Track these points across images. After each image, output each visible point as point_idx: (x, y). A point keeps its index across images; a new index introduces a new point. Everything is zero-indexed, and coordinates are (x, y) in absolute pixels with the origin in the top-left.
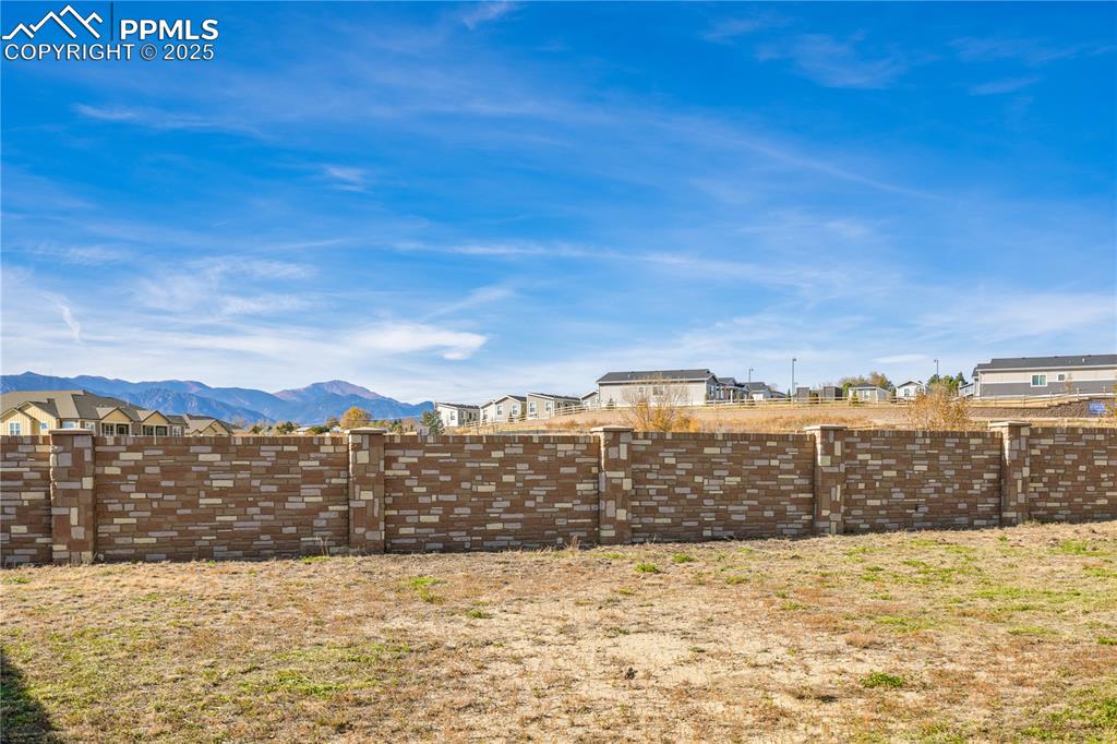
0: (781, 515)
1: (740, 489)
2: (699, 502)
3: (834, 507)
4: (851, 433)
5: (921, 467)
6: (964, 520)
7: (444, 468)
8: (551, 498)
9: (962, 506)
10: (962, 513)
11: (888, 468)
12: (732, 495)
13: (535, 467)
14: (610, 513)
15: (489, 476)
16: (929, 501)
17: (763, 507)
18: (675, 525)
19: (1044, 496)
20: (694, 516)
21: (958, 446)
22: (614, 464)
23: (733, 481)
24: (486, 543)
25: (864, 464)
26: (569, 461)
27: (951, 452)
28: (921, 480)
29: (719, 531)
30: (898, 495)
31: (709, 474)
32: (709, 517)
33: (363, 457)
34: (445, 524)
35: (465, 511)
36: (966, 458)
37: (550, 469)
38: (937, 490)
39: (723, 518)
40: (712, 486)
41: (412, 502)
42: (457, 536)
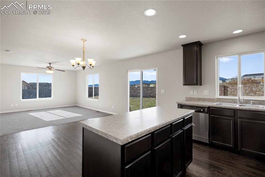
8: (134, 93)
12: (151, 93)
13: (132, 90)
14: (138, 94)
23: (151, 92)
26: (135, 89)
29: (149, 97)
31: (148, 91)
32: (148, 95)
37: (134, 90)
39: (150, 95)
40: (149, 92)
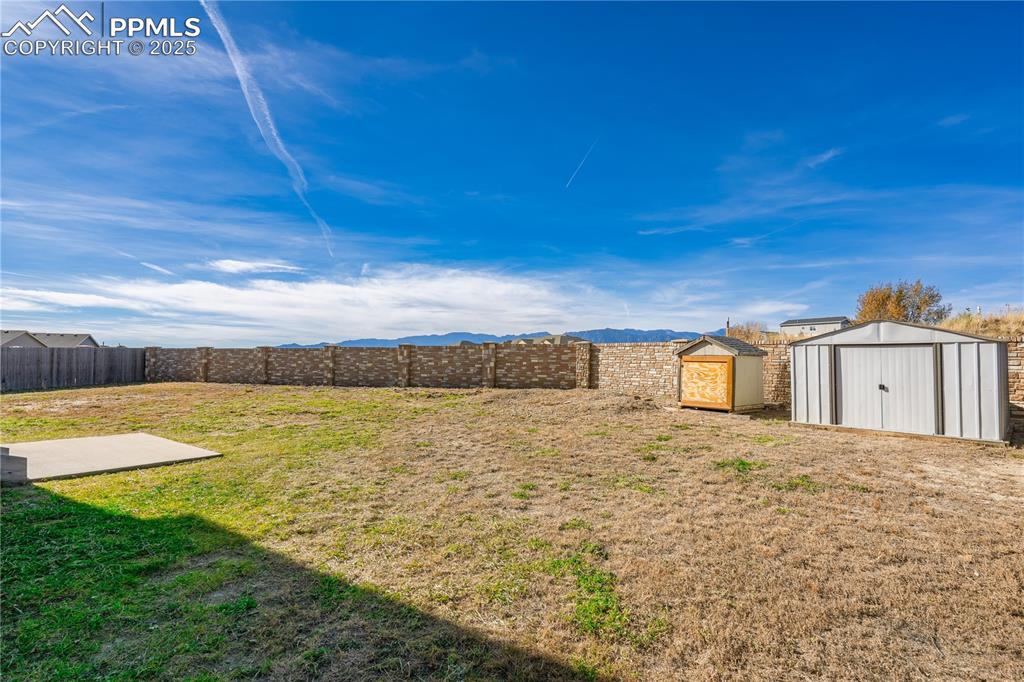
0: (387, 378)
1: (372, 368)
2: (357, 372)
3: (404, 377)
4: (414, 347)
5: (445, 361)
6: (465, 384)
7: (283, 359)
8: (312, 369)
9: (464, 378)
10: (464, 381)
11: (430, 361)
12: (369, 370)
13: (308, 359)
15: (295, 361)
16: (448, 376)
17: (380, 375)
18: (350, 380)
19: (505, 376)
20: (356, 377)
21: (463, 352)
22: (327, 358)
23: (370, 365)
24: (293, 383)
25: (420, 359)
27: (459, 355)
28: (445, 366)
30: (434, 372)
31: (361, 362)
32: (361, 378)
33: (260, 355)
34: (283, 376)
35: (287, 372)
36: (467, 358)
37: (311, 359)
38: (452, 371)
39: (366, 378)
40: (362, 367)
41: (274, 369)
42: (286, 380)
